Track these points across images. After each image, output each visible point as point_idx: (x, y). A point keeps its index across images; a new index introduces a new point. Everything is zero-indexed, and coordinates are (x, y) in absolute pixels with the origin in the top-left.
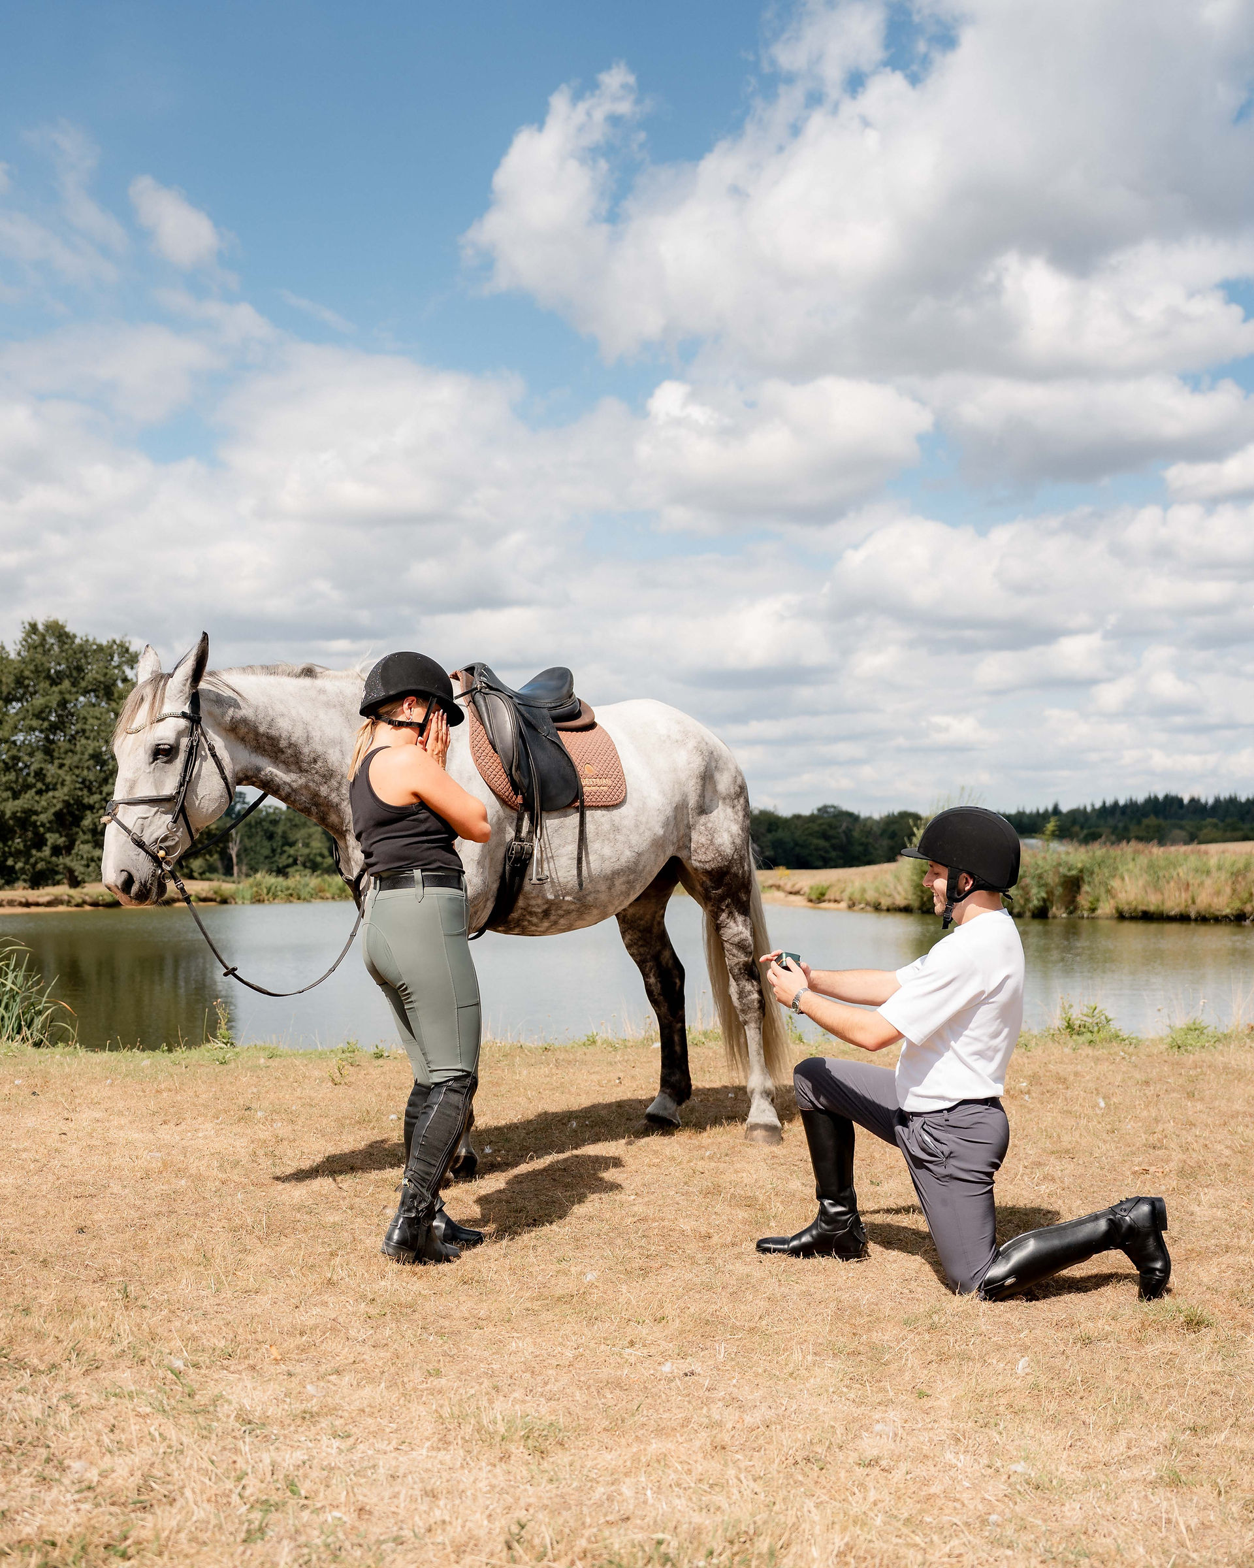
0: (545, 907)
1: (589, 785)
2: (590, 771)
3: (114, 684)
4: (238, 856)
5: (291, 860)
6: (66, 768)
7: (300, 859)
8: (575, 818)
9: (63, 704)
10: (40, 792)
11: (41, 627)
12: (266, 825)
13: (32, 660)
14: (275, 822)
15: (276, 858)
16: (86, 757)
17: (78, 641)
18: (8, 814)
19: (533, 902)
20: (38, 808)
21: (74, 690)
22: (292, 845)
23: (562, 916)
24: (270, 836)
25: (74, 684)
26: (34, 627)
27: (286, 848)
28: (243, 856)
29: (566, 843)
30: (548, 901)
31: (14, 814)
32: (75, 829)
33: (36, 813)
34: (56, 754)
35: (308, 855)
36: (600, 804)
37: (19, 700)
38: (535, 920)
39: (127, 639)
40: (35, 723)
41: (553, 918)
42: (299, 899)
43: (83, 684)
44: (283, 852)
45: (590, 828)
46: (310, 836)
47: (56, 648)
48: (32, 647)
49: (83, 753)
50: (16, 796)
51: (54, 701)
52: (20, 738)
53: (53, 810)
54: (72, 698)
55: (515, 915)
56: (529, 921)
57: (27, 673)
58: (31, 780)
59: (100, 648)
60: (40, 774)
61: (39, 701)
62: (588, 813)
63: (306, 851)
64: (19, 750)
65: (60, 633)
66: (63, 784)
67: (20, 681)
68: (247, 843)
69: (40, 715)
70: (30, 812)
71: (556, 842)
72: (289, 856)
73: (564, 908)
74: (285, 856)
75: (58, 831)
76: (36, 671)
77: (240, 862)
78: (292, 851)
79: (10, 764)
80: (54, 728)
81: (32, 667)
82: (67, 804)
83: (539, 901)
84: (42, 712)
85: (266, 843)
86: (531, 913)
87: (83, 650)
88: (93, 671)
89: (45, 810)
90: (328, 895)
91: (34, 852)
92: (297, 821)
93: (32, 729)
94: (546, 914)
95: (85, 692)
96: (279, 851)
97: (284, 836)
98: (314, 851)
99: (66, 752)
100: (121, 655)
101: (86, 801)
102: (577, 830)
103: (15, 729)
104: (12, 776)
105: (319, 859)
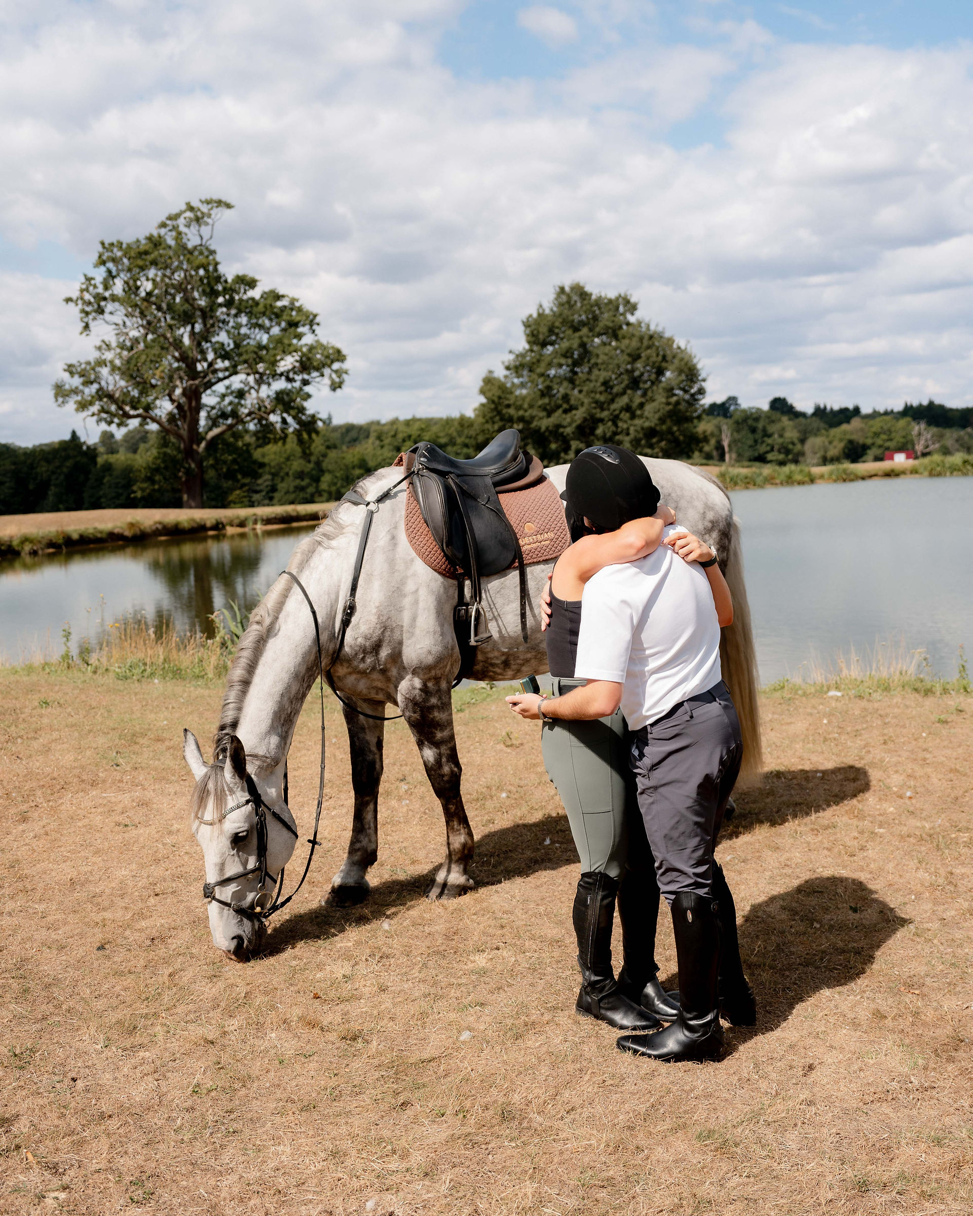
0: (503, 658)
1: (527, 544)
2: (530, 529)
3: (620, 327)
4: (729, 446)
5: (769, 448)
6: (584, 393)
7: (776, 447)
8: (514, 576)
9: (583, 345)
10: (566, 411)
11: (567, 289)
12: (750, 422)
13: (561, 315)
14: (757, 419)
15: (758, 447)
16: (599, 384)
17: (594, 297)
18: (543, 428)
19: (491, 655)
20: (565, 423)
21: (591, 334)
22: (770, 436)
23: (522, 665)
24: (753, 430)
25: (591, 330)
26: (562, 289)
27: (766, 439)
28: (733, 446)
29: (510, 602)
30: (503, 654)
31: (547, 428)
32: (592, 438)
33: (564, 427)
34: (577, 382)
35: (782, 444)
36: (541, 559)
37: (552, 344)
38: (498, 670)
39: (628, 293)
40: (563, 361)
41: (514, 667)
42: (754, 485)
43: (597, 329)
44: (763, 442)
45: (531, 584)
46: (783, 429)
47: (579, 304)
48: (561, 305)
49: (596, 381)
50: (549, 414)
51: (575, 343)
52: (552, 372)
53: (574, 425)
54: (589, 340)
55: (478, 667)
56: (494, 672)
57: (557, 324)
58: (560, 402)
59: (610, 301)
60: (566, 398)
61: (565, 344)
62: (529, 570)
63: (780, 440)
64: (552, 381)
65: (581, 292)
66: (582, 404)
67: (551, 331)
68: (736, 435)
69: (567, 354)
70: (559, 426)
71: (499, 601)
72: (768, 445)
73: (522, 657)
74: (764, 445)
75: (578, 439)
76: (564, 322)
77: (730, 451)
78: (769, 441)
79: (545, 392)
80: (576, 363)
81: (560, 320)
82: (585, 420)
83: (496, 654)
84: (567, 352)
85: (750, 436)
86: (493, 665)
87: (598, 303)
88: (606, 319)
89: (570, 424)
90: (778, 481)
91: (562, 455)
92: (774, 418)
93: (560, 366)
94: (506, 664)
95: (599, 335)
96: (760, 441)
97: (764, 430)
98: (787, 440)
99: (584, 382)
100: (625, 306)
101: (598, 416)
102: (518, 589)
103: (550, 365)
104: (546, 400)
105: (790, 446)
